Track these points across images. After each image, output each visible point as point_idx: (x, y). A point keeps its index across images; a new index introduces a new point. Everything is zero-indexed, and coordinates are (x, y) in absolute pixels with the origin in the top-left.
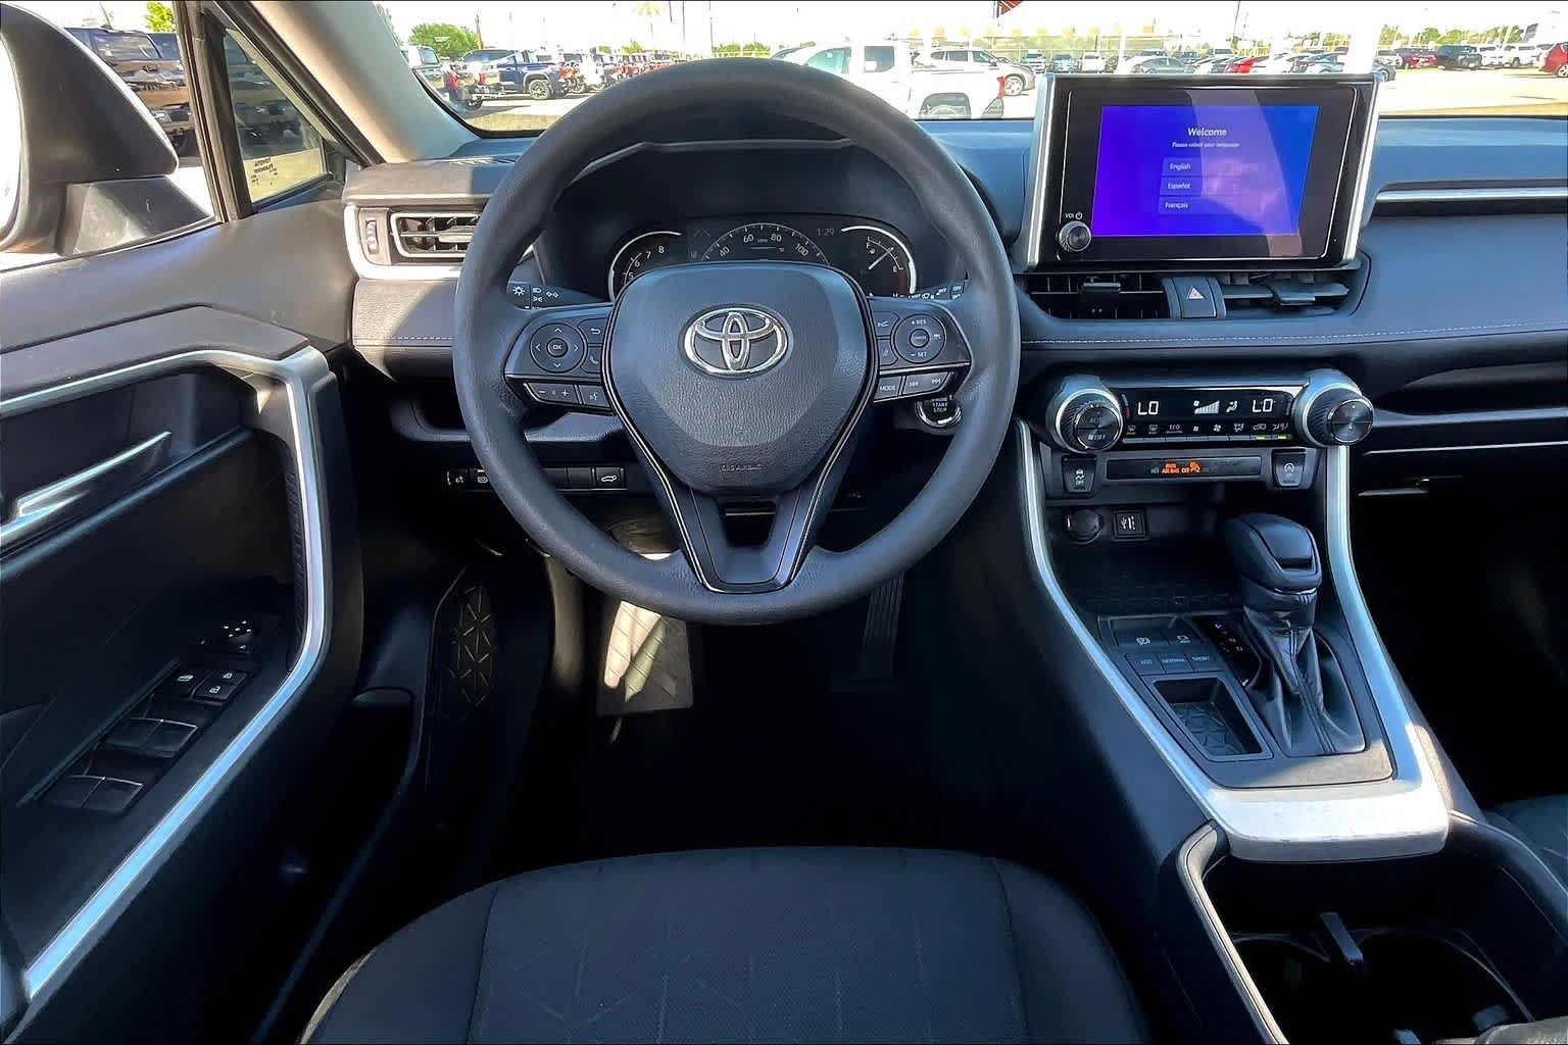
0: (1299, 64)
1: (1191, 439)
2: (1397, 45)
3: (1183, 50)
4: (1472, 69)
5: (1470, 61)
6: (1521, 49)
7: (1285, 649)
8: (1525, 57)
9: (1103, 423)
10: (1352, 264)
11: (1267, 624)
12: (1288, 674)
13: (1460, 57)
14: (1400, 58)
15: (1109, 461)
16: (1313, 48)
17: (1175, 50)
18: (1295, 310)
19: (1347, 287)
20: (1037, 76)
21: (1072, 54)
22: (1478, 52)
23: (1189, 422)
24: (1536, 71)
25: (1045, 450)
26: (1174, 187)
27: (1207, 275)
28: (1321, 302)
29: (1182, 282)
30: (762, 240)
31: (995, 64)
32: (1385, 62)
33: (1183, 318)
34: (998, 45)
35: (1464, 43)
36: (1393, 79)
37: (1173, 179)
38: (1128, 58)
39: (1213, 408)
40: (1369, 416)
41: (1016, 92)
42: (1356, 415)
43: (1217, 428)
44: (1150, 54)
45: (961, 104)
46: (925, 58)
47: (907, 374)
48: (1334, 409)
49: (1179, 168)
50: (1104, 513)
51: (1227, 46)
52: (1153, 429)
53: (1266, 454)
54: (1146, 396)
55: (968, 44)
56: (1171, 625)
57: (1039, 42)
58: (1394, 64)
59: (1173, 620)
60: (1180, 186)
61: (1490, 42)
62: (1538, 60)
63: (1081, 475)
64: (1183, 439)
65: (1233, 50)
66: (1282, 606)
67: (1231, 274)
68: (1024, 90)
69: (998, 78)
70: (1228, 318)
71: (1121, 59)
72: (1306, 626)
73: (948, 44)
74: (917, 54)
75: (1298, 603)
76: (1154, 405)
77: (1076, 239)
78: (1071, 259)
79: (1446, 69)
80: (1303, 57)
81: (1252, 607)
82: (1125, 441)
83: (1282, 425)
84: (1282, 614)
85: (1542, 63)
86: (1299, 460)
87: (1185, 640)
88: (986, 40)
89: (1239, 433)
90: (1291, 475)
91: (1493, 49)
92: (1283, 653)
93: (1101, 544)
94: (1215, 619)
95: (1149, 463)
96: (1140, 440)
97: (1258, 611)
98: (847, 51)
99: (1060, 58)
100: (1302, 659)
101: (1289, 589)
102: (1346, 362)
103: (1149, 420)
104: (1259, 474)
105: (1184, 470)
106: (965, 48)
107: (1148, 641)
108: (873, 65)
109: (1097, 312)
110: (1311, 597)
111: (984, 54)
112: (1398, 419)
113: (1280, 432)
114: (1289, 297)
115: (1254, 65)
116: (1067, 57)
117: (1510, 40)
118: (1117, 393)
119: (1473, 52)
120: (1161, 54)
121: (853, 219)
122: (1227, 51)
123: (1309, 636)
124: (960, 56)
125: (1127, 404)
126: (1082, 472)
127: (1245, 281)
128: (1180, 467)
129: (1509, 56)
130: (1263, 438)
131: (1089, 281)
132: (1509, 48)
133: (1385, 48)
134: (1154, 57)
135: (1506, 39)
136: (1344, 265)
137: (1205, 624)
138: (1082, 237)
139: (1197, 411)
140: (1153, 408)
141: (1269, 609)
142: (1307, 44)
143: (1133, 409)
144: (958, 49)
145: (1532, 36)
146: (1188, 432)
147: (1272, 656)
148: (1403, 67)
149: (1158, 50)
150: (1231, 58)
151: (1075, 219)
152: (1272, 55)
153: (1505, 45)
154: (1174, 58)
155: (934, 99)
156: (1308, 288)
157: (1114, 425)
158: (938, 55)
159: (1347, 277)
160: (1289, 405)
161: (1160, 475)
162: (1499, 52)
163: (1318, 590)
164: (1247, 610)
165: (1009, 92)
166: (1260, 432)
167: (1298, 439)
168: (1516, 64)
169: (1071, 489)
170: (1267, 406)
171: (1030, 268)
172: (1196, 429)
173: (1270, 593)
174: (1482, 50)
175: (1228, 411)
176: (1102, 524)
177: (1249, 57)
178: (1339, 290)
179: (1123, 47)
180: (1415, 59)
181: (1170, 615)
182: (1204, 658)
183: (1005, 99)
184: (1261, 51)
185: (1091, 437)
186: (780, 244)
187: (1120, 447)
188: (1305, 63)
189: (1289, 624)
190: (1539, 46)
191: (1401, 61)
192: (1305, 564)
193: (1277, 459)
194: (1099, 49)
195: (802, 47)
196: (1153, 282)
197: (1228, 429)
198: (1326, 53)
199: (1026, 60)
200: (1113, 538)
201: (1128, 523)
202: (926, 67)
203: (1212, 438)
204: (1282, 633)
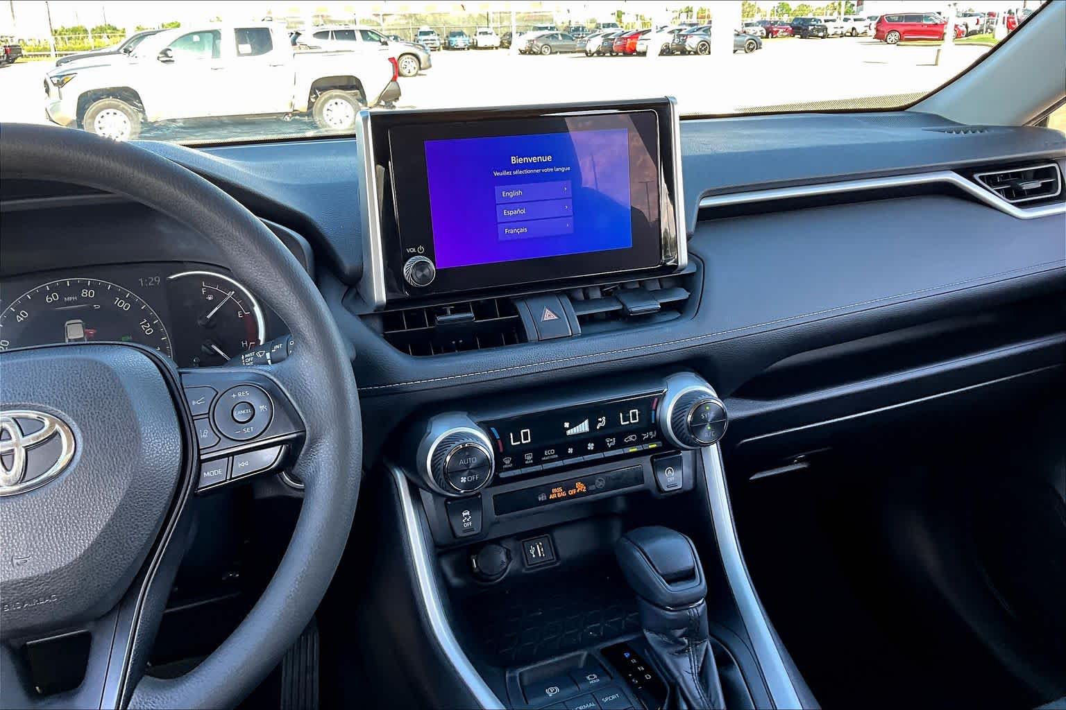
0: (679, 36)
1: (568, 462)
2: (757, 18)
3: (573, 25)
4: (822, 38)
5: (818, 31)
6: (855, 20)
7: (685, 669)
8: (860, 27)
9: (474, 461)
10: (687, 269)
11: (667, 645)
12: (694, 697)
13: (810, 28)
14: (763, 29)
15: (495, 496)
16: (689, 21)
17: (565, 25)
18: (644, 319)
19: (688, 291)
20: (432, 53)
21: (465, 31)
22: (823, 23)
23: (563, 445)
24: (871, 39)
25: (427, 497)
26: (510, 213)
27: (558, 294)
28: (667, 308)
29: (533, 304)
30: (70, 299)
31: (385, 43)
32: (751, 33)
33: (541, 342)
34: (386, 22)
35: (810, 16)
36: (760, 48)
37: (508, 206)
38: (521, 34)
39: (584, 427)
40: (722, 414)
41: (413, 72)
42: (711, 416)
43: (591, 446)
44: (540, 29)
45: (352, 88)
46: (307, 38)
47: (233, 454)
48: (692, 411)
49: (512, 194)
50: (510, 544)
51: (613, 20)
52: (530, 458)
53: (645, 463)
54: (515, 425)
55: (355, 22)
56: (581, 665)
57: (430, 19)
58: (759, 34)
59: (584, 658)
60: (516, 212)
61: (831, 15)
62: (870, 29)
63: (467, 516)
64: (560, 463)
65: (618, 23)
66: (677, 624)
67: (584, 289)
68: (420, 69)
69: (389, 59)
70: (583, 336)
71: (515, 36)
72: (701, 639)
73: (331, 22)
74: (298, 34)
75: (690, 618)
76: (525, 434)
77: (420, 275)
78: (419, 294)
79: (802, 38)
80: (680, 30)
81: (650, 630)
82: (502, 475)
83: (651, 433)
84: (679, 632)
85: (873, 32)
86: (677, 464)
87: (593, 679)
88: (374, 18)
89: (613, 448)
90: (673, 479)
91: (834, 21)
92: (685, 675)
93: (514, 578)
94: (624, 647)
95: (535, 491)
96: (518, 472)
97: (657, 633)
98: (216, 34)
99: (454, 35)
100: (703, 676)
101: (680, 605)
102: (698, 364)
103: (524, 449)
104: (642, 481)
105: (572, 492)
106: (352, 27)
107: (558, 690)
108: (246, 48)
109: (457, 342)
110: (700, 609)
111: (372, 33)
112: (760, 407)
113: (649, 441)
114: (637, 307)
115: (640, 38)
116: (461, 34)
117: (846, 13)
118: (486, 426)
119: (819, 24)
120: (552, 28)
121: (180, 265)
122: (614, 25)
123: (707, 649)
124: (348, 34)
125: (498, 437)
126: (468, 513)
127: (597, 294)
128: (566, 489)
129: (848, 27)
130: (635, 450)
131: (444, 313)
132: (846, 20)
133: (749, 21)
134: (546, 32)
135: (842, 13)
136: (681, 270)
137: (613, 655)
138: (426, 271)
139: (569, 432)
140: (526, 436)
141: (664, 629)
142: (683, 18)
143: (505, 440)
144: (343, 28)
145: (862, 10)
146: (563, 455)
147: (675, 679)
148: (767, 37)
149: (549, 25)
150: (618, 31)
151: (416, 254)
152: (654, 30)
153: (843, 17)
154: (567, 33)
155: (324, 84)
156: (653, 295)
157: (485, 464)
158: (323, 35)
159: (686, 281)
160: (653, 412)
161: (548, 501)
162: (840, 23)
163: (706, 599)
164: (647, 634)
165: (405, 72)
166: (631, 444)
167: (668, 445)
168: (853, 33)
169: (460, 534)
170: (634, 417)
171: (379, 308)
172: (570, 451)
173: (662, 611)
174: (826, 21)
175: (598, 428)
176: (509, 558)
177: (634, 31)
178: (682, 295)
179: (514, 24)
180: (775, 29)
181: (578, 653)
182: (613, 697)
183: (399, 79)
184: (644, 24)
185: (463, 480)
186: (95, 301)
187: (497, 481)
188: (683, 36)
189: (686, 641)
190: (868, 18)
191: (765, 32)
192: (689, 575)
193: (657, 467)
194: (491, 25)
195: (164, 28)
196: (508, 307)
197: (600, 447)
198: (699, 27)
199: (420, 37)
200: (524, 571)
201: (537, 550)
202: (310, 48)
203: (588, 458)
204: (682, 652)
